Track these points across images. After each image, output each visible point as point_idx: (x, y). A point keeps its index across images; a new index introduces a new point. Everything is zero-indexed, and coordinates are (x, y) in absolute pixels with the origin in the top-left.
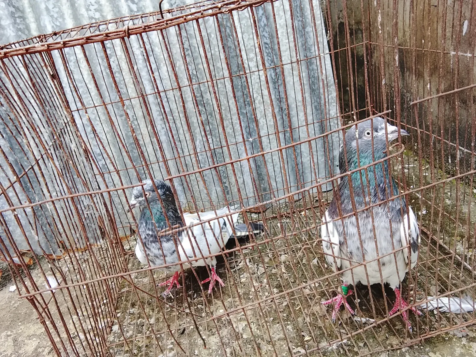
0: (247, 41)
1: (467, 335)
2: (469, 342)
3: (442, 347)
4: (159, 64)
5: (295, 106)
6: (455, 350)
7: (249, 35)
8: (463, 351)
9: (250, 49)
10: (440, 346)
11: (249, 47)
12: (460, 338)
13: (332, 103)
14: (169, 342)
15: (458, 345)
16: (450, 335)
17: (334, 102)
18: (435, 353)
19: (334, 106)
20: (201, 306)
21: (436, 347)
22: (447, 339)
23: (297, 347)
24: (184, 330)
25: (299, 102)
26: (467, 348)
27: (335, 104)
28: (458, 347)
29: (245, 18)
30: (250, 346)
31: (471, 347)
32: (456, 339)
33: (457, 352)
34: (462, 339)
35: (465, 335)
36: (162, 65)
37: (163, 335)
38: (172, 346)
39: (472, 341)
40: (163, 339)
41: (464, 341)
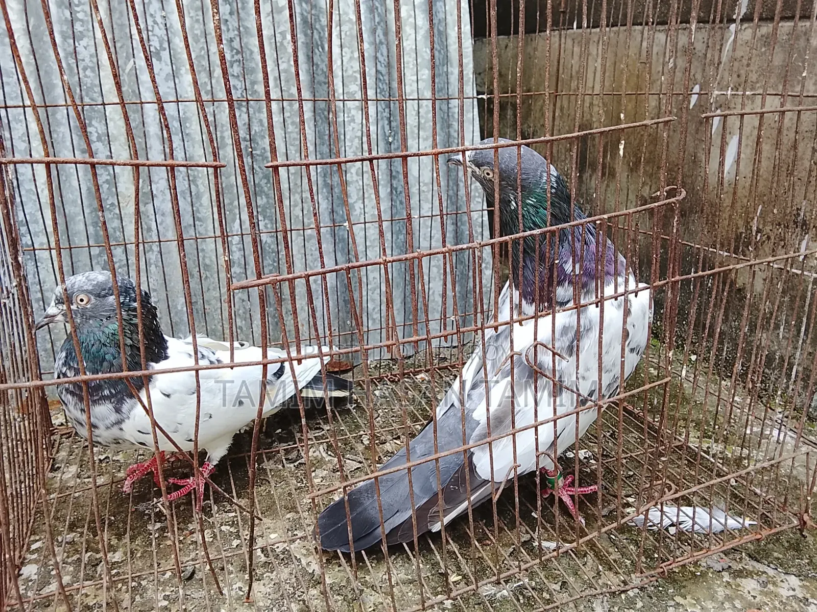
0: (347, 63)
1: (730, 567)
2: (735, 578)
3: (693, 587)
4: (178, 69)
5: (417, 191)
6: (716, 592)
7: (352, 52)
8: (728, 592)
9: (351, 76)
10: (691, 586)
11: (350, 72)
12: (720, 571)
13: (475, 197)
14: (160, 596)
15: (719, 582)
16: (701, 569)
17: (479, 197)
18: (685, 597)
19: (478, 202)
20: (228, 527)
21: (684, 587)
22: (699, 574)
23: (436, 594)
24: (193, 573)
25: (425, 184)
26: (734, 587)
27: (480, 200)
28: (719, 586)
29: (348, 21)
30: (339, 598)
31: (739, 585)
32: (712, 573)
33: (719, 593)
34: (723, 573)
35: (726, 567)
36: (183, 71)
37: (144, 583)
38: (166, 603)
39: (738, 576)
40: (145, 590)
41: (726, 577)
